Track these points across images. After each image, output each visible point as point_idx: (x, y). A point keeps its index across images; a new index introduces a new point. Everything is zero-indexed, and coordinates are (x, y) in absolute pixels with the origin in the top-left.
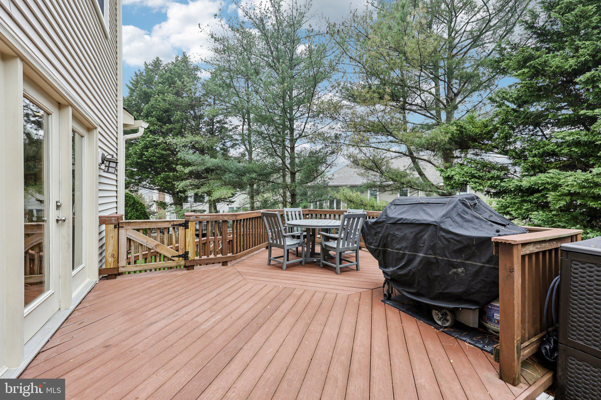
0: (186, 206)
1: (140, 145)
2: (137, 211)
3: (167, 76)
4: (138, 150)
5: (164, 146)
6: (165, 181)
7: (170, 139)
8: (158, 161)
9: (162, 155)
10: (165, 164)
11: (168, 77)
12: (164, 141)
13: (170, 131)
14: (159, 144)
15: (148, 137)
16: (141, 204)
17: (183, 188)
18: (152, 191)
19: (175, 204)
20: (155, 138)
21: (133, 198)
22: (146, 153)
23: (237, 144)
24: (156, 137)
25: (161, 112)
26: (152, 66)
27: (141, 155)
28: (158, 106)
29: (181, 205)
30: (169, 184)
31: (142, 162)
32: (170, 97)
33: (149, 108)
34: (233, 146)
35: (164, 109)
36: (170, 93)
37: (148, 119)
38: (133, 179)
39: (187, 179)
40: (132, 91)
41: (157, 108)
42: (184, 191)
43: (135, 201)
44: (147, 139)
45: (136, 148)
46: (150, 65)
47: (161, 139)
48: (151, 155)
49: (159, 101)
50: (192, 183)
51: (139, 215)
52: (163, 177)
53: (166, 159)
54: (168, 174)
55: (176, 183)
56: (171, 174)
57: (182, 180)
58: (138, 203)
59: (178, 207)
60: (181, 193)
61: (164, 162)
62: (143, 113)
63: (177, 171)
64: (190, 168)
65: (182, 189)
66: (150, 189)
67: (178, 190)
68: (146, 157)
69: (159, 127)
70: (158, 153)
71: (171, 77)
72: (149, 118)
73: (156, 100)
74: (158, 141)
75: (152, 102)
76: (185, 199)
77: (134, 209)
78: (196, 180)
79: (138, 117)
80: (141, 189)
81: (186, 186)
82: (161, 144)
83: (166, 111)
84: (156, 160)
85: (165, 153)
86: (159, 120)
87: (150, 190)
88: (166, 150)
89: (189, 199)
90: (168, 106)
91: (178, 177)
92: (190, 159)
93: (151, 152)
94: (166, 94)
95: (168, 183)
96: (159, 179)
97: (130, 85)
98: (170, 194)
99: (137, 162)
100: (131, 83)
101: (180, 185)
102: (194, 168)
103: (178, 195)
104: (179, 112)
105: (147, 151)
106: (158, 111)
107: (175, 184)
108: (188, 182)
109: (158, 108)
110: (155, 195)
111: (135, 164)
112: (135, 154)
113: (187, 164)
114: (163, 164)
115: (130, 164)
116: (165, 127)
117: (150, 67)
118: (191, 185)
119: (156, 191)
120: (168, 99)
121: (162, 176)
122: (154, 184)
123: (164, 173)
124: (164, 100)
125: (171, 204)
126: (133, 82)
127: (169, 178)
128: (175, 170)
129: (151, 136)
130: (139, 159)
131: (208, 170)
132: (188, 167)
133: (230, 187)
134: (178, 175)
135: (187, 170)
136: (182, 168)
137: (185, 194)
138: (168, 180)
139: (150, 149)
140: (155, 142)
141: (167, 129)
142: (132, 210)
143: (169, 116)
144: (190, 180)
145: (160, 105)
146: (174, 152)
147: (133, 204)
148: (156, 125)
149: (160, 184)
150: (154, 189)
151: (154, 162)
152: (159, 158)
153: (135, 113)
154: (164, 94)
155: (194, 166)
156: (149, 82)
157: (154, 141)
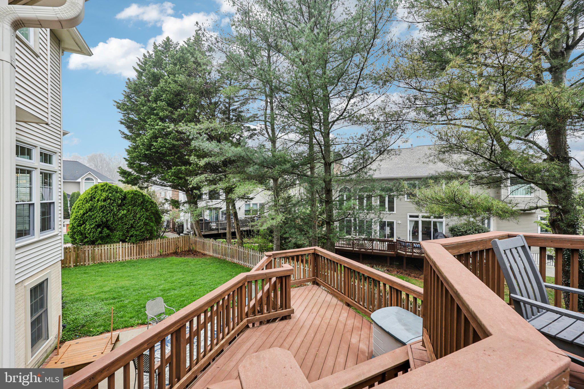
0: (201, 204)
1: (149, 134)
2: (147, 210)
3: (178, 56)
4: (146, 141)
5: (175, 135)
6: (177, 177)
7: (182, 127)
8: (169, 153)
9: (174, 145)
10: (176, 156)
11: (180, 57)
12: (176, 129)
13: (183, 116)
14: (170, 133)
15: (157, 125)
16: (152, 202)
17: (197, 184)
18: (163, 187)
19: (189, 202)
20: (164, 126)
21: (143, 195)
22: (155, 144)
23: (255, 134)
24: (166, 125)
25: (172, 96)
26: (162, 47)
27: (149, 146)
28: (168, 89)
29: (196, 204)
30: (182, 180)
31: (150, 154)
32: (182, 78)
33: (157, 91)
34: (251, 137)
35: (175, 92)
36: (181, 74)
37: (157, 104)
38: (142, 174)
39: (202, 173)
40: (140, 74)
41: (167, 90)
42: (198, 188)
43: (144, 199)
44: (156, 127)
45: (144, 137)
46: (159, 46)
47: (172, 126)
48: (160, 146)
49: (170, 83)
50: (208, 179)
51: (149, 216)
52: (175, 172)
53: (178, 150)
54: (180, 169)
55: (189, 178)
56: (183, 168)
57: (196, 175)
58: (147, 201)
59: (192, 206)
60: (196, 190)
61: (176, 154)
62: (151, 97)
63: (190, 164)
64: (206, 160)
65: (195, 186)
66: (162, 185)
67: (191, 186)
68: (155, 148)
69: (169, 112)
70: (168, 143)
71: (182, 57)
72: (158, 102)
73: (166, 82)
74: (169, 130)
75: (162, 83)
76: (200, 197)
77: (143, 208)
78: (213, 175)
79: (146, 102)
80: (151, 186)
81: (200, 182)
82: (172, 133)
83: (178, 94)
84: (166, 152)
85: (176, 143)
86: (169, 105)
87: (161, 187)
88: (177, 141)
89: (204, 197)
90: (179, 88)
91: (191, 172)
92: (207, 148)
93: (160, 143)
94: (177, 75)
95: (181, 178)
96: (170, 174)
97: (138, 68)
98: (184, 191)
99: (145, 154)
100: (138, 65)
101: (194, 181)
102: (211, 159)
103: (192, 192)
104: (192, 95)
105: (157, 142)
106: (168, 94)
107: (188, 180)
108: (203, 177)
109: (169, 91)
110: (169, 193)
111: (143, 157)
112: (143, 145)
113: (203, 155)
114: (174, 156)
115: (138, 157)
116: (177, 113)
117: (159, 48)
118: (206, 181)
119: (169, 188)
120: (180, 79)
121: (173, 171)
122: (165, 180)
123: (175, 167)
124: (176, 82)
125: (184, 203)
126: (141, 64)
127: (181, 173)
128: (187, 163)
129: (160, 123)
130: (147, 150)
131: (227, 163)
132: (203, 158)
133: (255, 181)
134: (191, 168)
135: (202, 162)
136: (196, 160)
137: (200, 191)
138: (180, 175)
139: (160, 139)
140: (165, 131)
141: (179, 115)
142: (141, 209)
143: (181, 100)
144: (206, 175)
145: (170, 88)
146: (187, 142)
147: (142, 202)
148: (167, 110)
149: (171, 180)
150: (165, 186)
151: (164, 154)
152: (170, 149)
153: (143, 97)
154: (175, 75)
155: (211, 157)
156: (158, 63)
157: (163, 129)
